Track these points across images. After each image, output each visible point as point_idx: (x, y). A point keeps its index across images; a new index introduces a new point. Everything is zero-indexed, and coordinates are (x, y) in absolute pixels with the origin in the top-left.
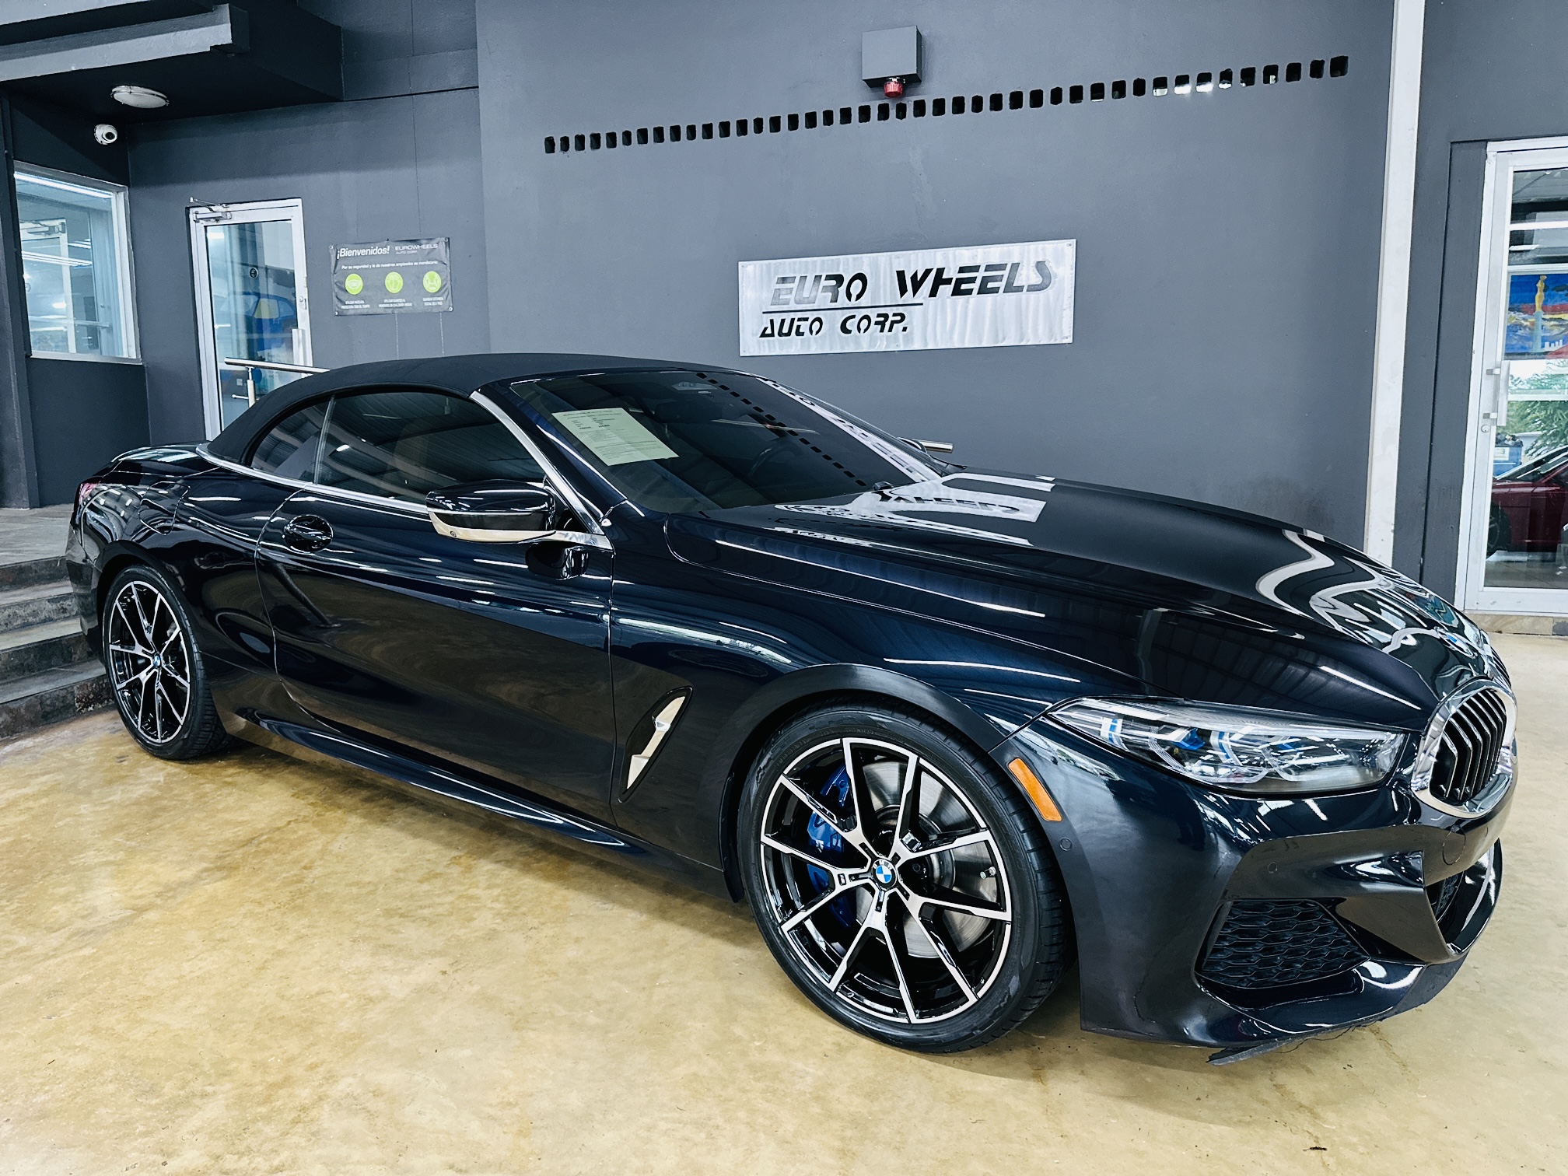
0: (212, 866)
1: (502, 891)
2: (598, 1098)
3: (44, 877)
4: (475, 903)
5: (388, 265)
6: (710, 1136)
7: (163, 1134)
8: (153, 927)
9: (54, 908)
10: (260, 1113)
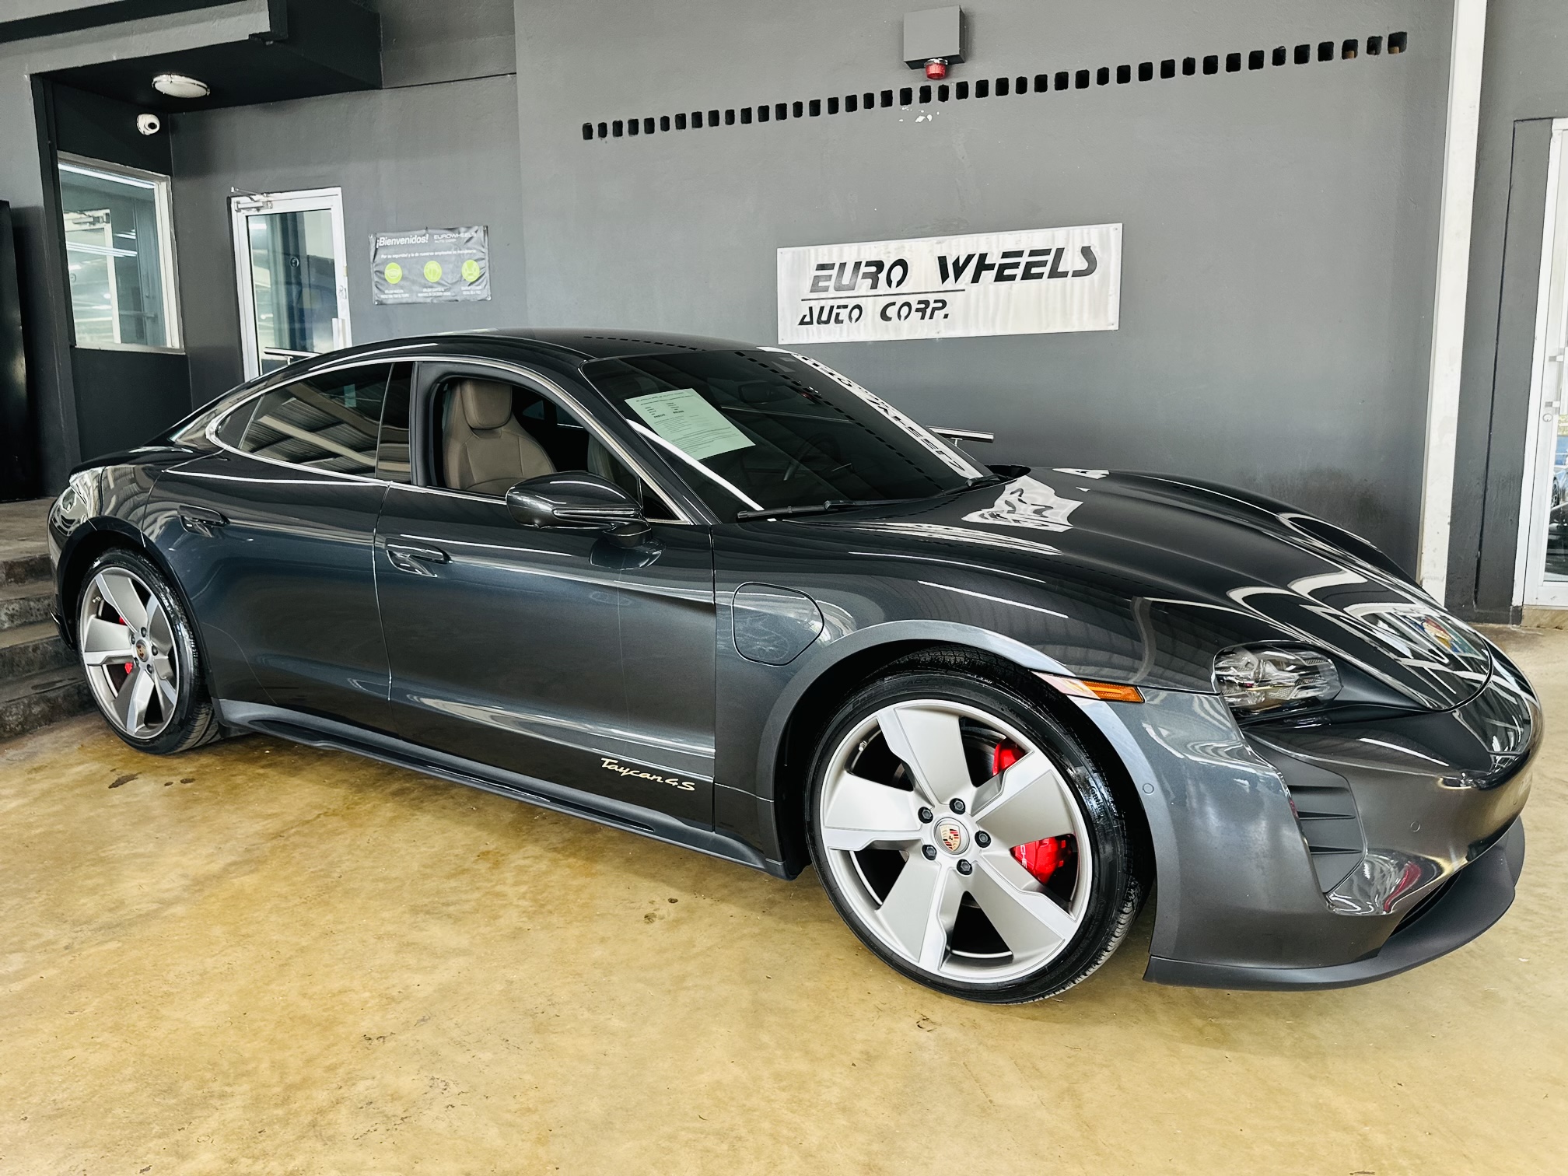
0: (239, 859)
1: (530, 887)
2: (618, 1106)
3: (73, 868)
4: (502, 900)
5: (427, 254)
6: (732, 1147)
7: (179, 1136)
8: (180, 921)
9: (83, 901)
10: (278, 1115)
